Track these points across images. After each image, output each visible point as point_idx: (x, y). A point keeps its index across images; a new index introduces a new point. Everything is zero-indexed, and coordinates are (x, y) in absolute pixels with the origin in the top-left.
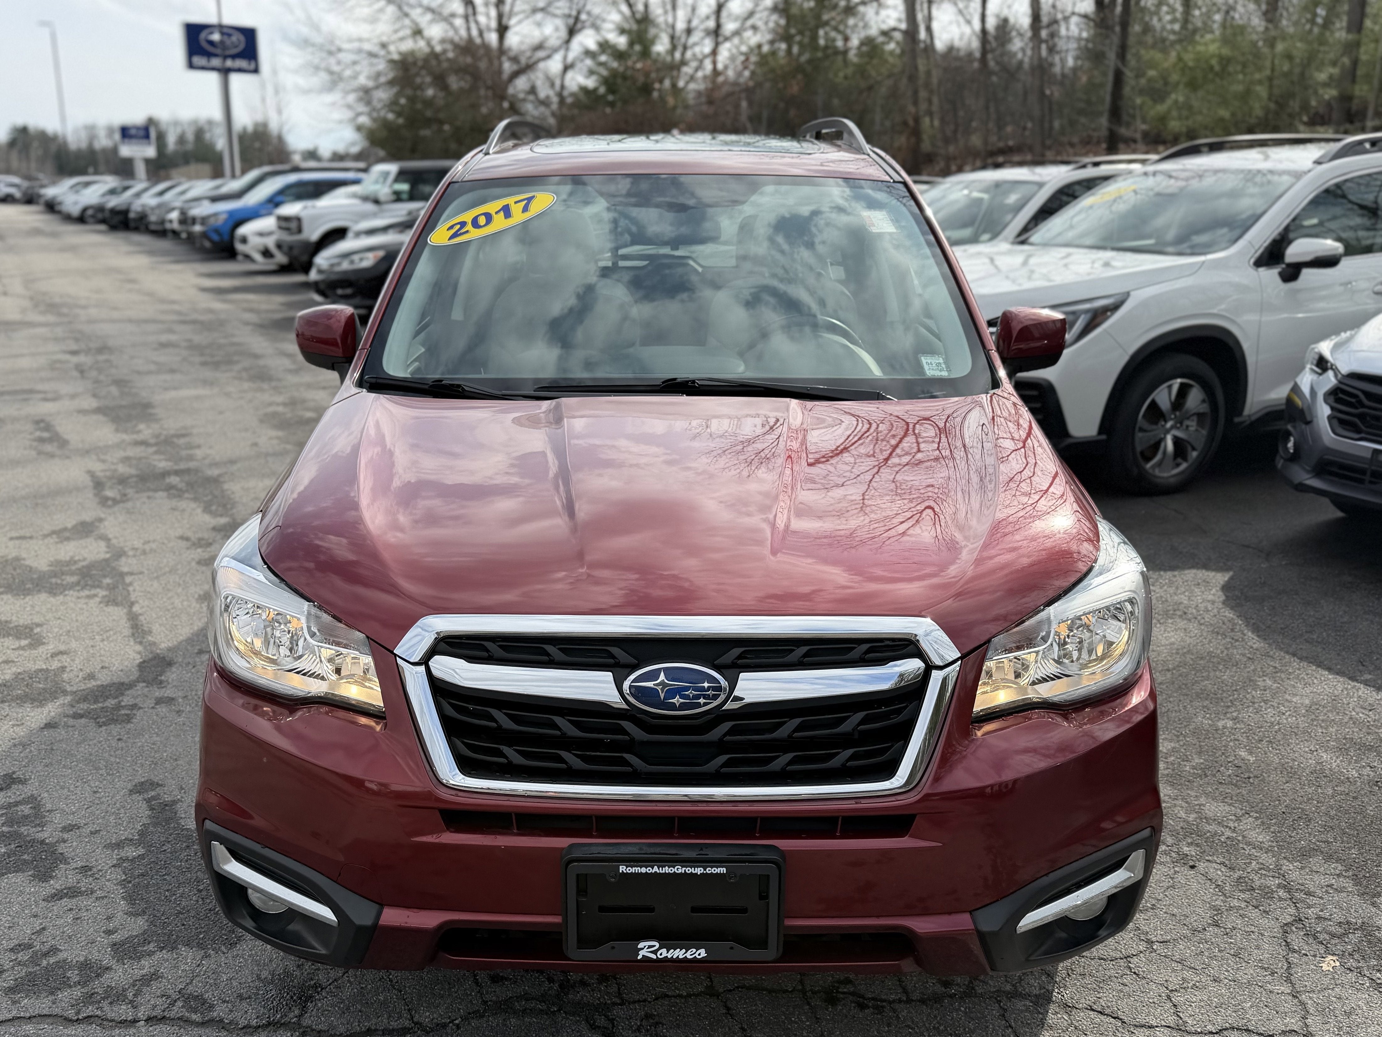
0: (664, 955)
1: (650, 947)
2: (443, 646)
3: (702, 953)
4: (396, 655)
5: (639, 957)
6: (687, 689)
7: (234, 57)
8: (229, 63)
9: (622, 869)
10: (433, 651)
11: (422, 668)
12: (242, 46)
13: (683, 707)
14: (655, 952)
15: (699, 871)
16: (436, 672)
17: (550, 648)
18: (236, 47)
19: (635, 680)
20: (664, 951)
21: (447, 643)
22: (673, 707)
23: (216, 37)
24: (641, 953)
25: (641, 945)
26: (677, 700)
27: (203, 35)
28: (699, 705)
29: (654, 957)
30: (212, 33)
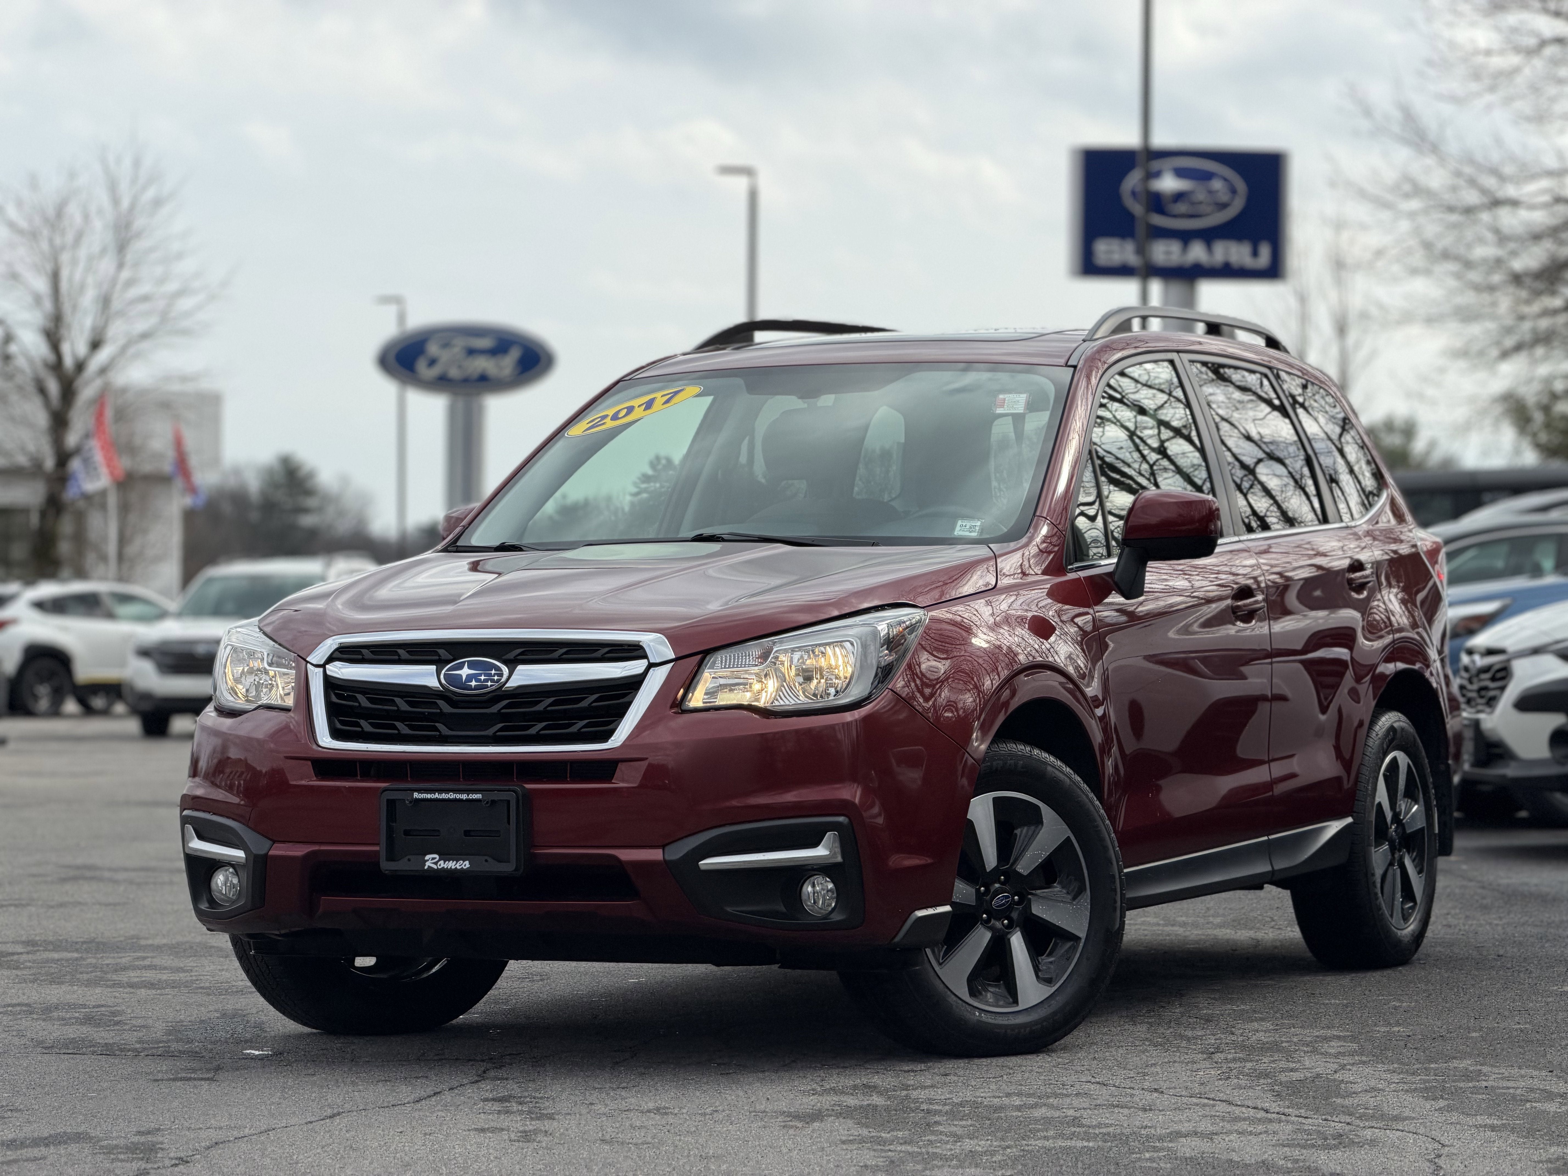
0: (442, 865)
1: (433, 859)
2: (338, 655)
3: (466, 865)
4: (308, 662)
5: (426, 867)
6: (480, 675)
7: (1209, 236)
8: (1197, 253)
9: (416, 795)
10: (331, 659)
11: (321, 670)
12: (1237, 205)
13: (476, 688)
14: (436, 863)
15: (464, 797)
16: (328, 673)
17: (401, 651)
18: (1224, 206)
19: (448, 670)
20: (442, 862)
21: (340, 652)
22: (470, 688)
23: (1168, 184)
24: (428, 864)
25: (427, 857)
26: (473, 683)
27: (1133, 180)
28: (487, 687)
29: (435, 867)
30: (1157, 174)
